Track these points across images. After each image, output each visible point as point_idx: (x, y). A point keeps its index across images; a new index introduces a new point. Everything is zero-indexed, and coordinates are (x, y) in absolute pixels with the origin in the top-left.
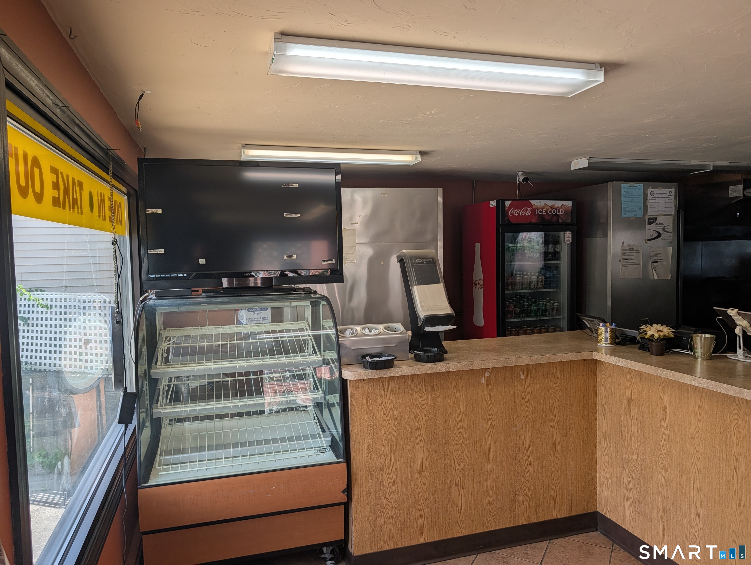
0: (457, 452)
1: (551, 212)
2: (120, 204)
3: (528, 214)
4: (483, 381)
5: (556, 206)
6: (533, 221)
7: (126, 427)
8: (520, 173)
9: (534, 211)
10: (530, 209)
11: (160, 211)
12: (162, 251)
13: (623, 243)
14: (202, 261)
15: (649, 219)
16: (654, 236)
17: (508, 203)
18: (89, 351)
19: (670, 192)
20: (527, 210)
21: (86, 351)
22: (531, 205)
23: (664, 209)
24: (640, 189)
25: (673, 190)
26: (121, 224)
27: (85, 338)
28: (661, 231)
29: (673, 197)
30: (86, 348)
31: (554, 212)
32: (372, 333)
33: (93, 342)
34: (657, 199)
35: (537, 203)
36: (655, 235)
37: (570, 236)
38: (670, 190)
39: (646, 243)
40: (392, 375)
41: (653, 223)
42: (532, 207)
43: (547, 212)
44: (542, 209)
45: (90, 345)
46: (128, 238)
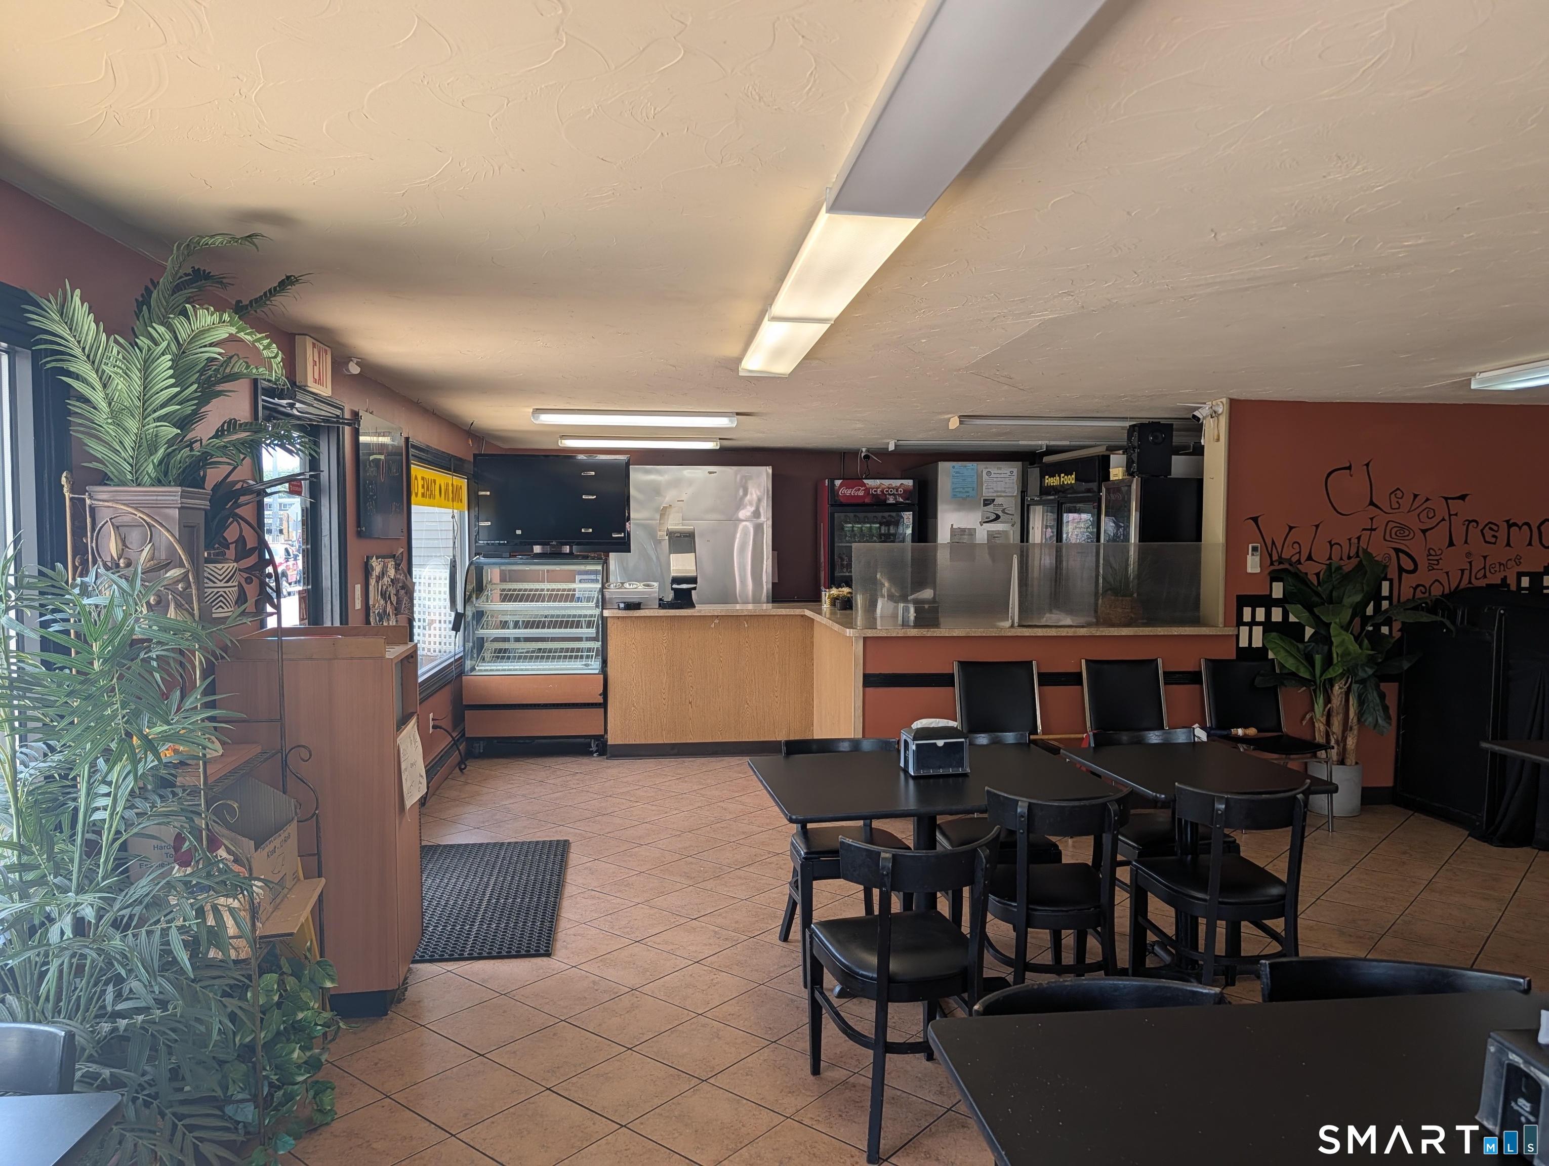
0: (690, 678)
1: (887, 491)
2: (461, 487)
3: (861, 493)
4: (713, 626)
5: (894, 486)
6: (867, 501)
7: (456, 634)
8: (864, 450)
9: (867, 490)
10: (863, 488)
11: (488, 493)
12: (489, 523)
13: (952, 525)
14: (519, 532)
15: (985, 500)
16: (991, 519)
17: (838, 483)
18: (432, 632)
19: (1012, 472)
20: (859, 489)
21: (430, 632)
22: (864, 485)
23: (1003, 490)
24: (973, 469)
25: (1015, 471)
26: (461, 502)
27: (429, 618)
28: (1000, 513)
29: (1015, 478)
30: (430, 629)
31: (891, 491)
32: (631, 587)
33: (437, 622)
34: (995, 479)
35: (869, 482)
36: (994, 517)
37: (911, 517)
38: (1012, 469)
39: (981, 525)
40: (638, 615)
41: (990, 504)
42: (865, 486)
43: (882, 491)
44: (877, 488)
45: (434, 625)
46: (466, 513)
